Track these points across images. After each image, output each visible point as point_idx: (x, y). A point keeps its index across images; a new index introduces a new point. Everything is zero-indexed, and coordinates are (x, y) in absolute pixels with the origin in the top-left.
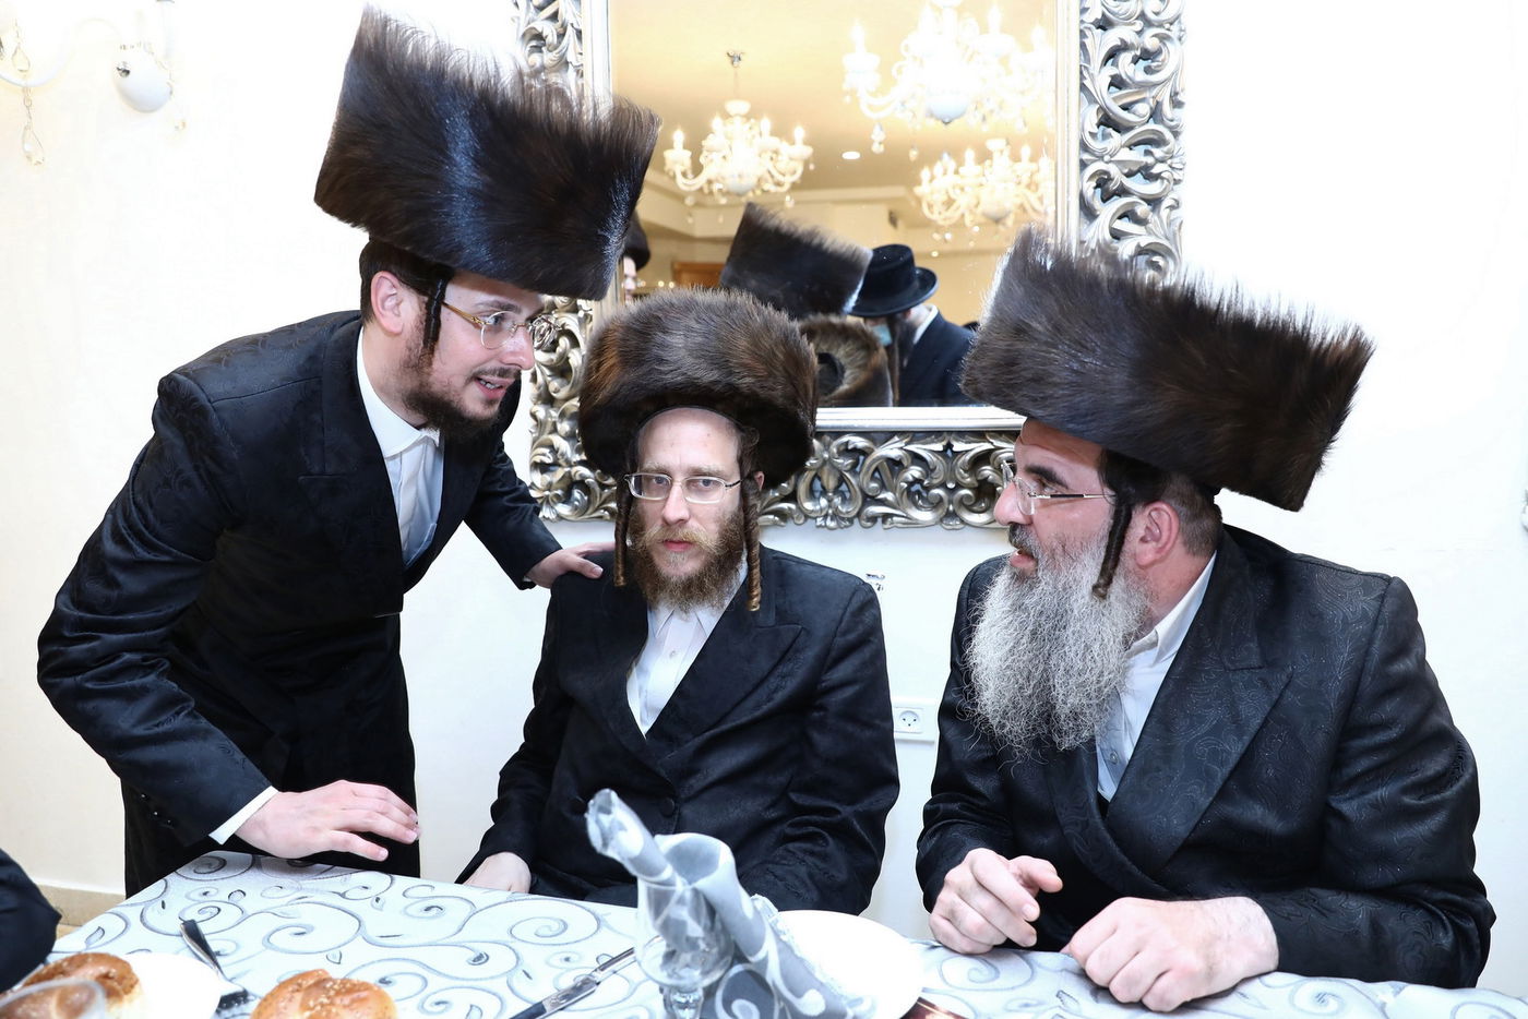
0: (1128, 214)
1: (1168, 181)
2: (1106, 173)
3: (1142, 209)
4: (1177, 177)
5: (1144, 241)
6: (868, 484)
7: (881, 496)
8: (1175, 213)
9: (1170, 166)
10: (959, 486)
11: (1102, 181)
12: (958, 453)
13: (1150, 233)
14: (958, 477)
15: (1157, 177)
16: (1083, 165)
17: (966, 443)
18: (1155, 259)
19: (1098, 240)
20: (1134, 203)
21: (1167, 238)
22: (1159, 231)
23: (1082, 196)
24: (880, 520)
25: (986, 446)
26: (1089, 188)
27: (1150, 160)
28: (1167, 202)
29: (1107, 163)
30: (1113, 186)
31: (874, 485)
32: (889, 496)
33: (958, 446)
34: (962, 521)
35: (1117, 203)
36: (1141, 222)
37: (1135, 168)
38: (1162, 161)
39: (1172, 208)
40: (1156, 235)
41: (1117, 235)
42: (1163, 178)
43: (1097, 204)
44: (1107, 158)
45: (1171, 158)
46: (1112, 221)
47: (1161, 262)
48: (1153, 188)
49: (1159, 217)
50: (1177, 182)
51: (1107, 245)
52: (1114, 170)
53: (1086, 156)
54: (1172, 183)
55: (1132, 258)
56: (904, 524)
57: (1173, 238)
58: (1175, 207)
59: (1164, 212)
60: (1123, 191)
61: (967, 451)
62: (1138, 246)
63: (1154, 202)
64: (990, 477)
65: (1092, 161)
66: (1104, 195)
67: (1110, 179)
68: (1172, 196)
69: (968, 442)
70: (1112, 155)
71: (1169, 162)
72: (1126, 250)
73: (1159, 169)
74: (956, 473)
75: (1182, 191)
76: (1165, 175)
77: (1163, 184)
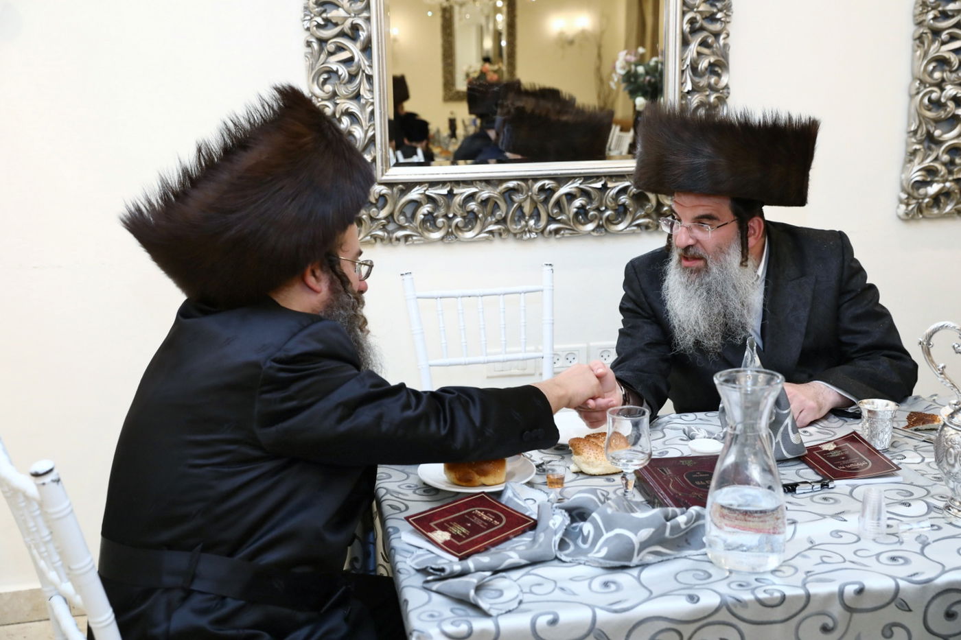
0: (703, 43)
1: (724, 23)
2: (695, 19)
3: (710, 40)
4: (728, 20)
5: (712, 60)
6: (552, 211)
7: (559, 218)
8: (727, 41)
9: (725, 13)
10: (607, 208)
11: (692, 21)
12: (611, 188)
13: (714, 53)
14: (608, 203)
15: (719, 20)
16: (684, 13)
18: (717, 69)
19: (690, 59)
20: (707, 37)
21: (723, 57)
22: (719, 53)
23: (683, 33)
24: (553, 233)
25: (627, 184)
26: (687, 27)
27: (715, 10)
28: (722, 37)
29: (696, 12)
30: (698, 25)
31: (555, 211)
32: (563, 217)
33: (610, 184)
34: (606, 230)
35: (699, 38)
36: (710, 47)
37: (708, 15)
38: (720, 10)
39: (725, 39)
40: (717, 55)
41: (699, 54)
42: (721, 21)
43: (690, 38)
44: (695, 10)
45: (726, 8)
46: (697, 47)
47: (720, 71)
48: (717, 27)
49: (719, 44)
50: (728, 22)
51: (695, 61)
52: (699, 17)
53: (685, 9)
54: (726, 23)
55: (705, 69)
56: (571, 234)
57: (725, 56)
58: (728, 35)
59: (722, 42)
60: (702, 29)
61: (615, 187)
62: (710, 62)
63: (717, 35)
64: (627, 202)
65: (688, 12)
66: (694, 31)
67: (697, 22)
68: (725, 32)
69: (616, 182)
70: (698, 7)
71: (725, 11)
72: (703, 64)
73: (719, 15)
74: (607, 201)
75: (731, 28)
76: (722, 19)
77: (721, 24)
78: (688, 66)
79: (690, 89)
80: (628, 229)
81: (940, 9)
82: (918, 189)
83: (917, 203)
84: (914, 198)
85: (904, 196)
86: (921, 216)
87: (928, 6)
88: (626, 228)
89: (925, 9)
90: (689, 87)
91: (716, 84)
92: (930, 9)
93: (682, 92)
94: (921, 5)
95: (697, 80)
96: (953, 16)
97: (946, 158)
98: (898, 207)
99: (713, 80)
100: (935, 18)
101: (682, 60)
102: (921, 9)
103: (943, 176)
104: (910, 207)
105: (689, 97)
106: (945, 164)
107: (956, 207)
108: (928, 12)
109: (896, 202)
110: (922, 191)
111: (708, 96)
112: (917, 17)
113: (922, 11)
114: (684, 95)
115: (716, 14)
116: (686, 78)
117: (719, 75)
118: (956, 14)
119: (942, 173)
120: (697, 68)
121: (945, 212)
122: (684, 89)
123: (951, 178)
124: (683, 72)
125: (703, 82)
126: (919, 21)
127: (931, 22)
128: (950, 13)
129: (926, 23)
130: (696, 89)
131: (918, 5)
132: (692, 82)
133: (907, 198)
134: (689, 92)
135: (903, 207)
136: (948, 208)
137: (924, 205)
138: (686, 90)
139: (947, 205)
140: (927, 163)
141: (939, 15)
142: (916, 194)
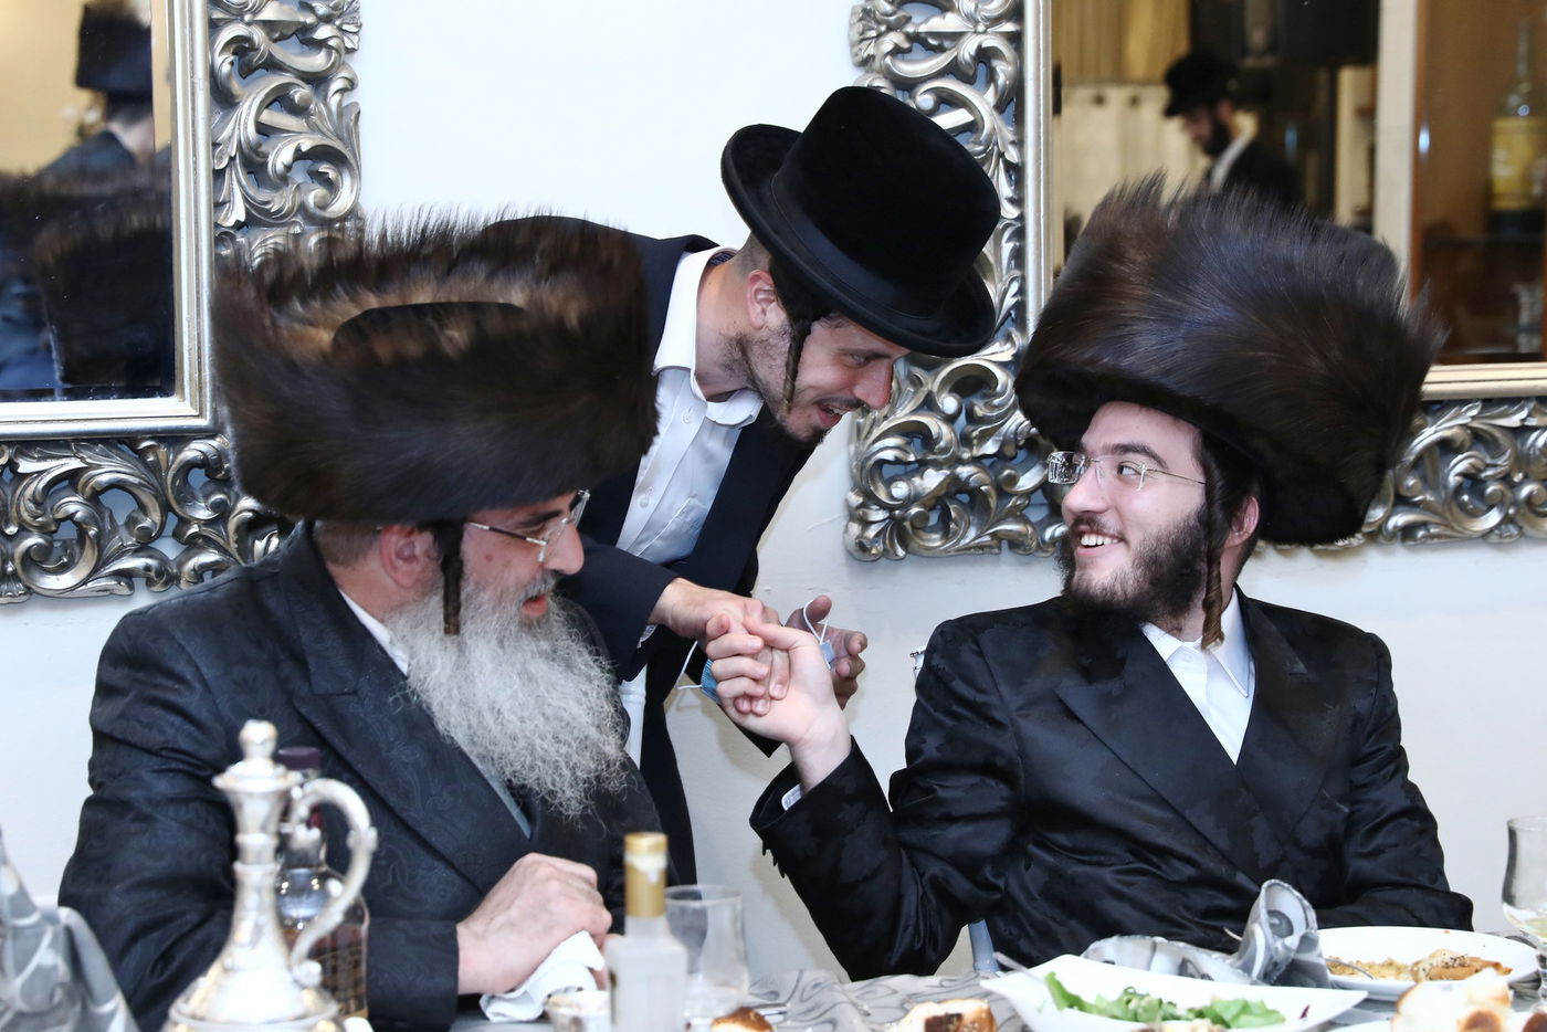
0: (280, 99)
1: (337, 51)
2: (248, 39)
3: (300, 93)
4: (349, 45)
5: (307, 142)
8: (349, 99)
9: (339, 28)
10: (24, 529)
11: (241, 47)
12: (25, 476)
13: (314, 129)
14: (26, 516)
15: (321, 44)
16: (214, 26)
17: (39, 459)
18: (323, 168)
19: (240, 142)
20: (287, 86)
21: (340, 138)
22: (328, 127)
23: (213, 74)
25: (74, 464)
26: (225, 63)
27: (310, 19)
28: (337, 84)
29: (249, 24)
30: (256, 58)
33: (25, 466)
34: (29, 591)
35: (265, 86)
36: (298, 110)
37: (288, 31)
38: (327, 19)
39: (342, 91)
40: (323, 134)
41: (264, 130)
42: (330, 48)
43: (236, 86)
44: (247, 18)
45: (339, 16)
46: (259, 112)
47: (332, 175)
48: (318, 61)
49: (326, 105)
50: (350, 51)
51: (255, 149)
52: (258, 35)
53: (218, 15)
54: (343, 52)
55: (288, 168)
57: (347, 136)
58: (352, 84)
59: (334, 100)
60: (273, 65)
61: (40, 473)
62: (298, 150)
63: (318, 80)
64: (79, 515)
65: (228, 22)
66: (246, 71)
67: (254, 48)
68: (344, 74)
69: (44, 458)
70: (255, 12)
71: (338, 23)
72: (280, 156)
73: (323, 32)
74: (22, 509)
75: (359, 66)
76: (332, 43)
77: (329, 55)
78: (232, 159)
79: (242, 218)
80: (89, 585)
81: (910, 29)
82: (889, 483)
83: (891, 517)
84: (883, 506)
85: (856, 500)
86: (901, 552)
87: (879, 23)
88: (84, 582)
89: (872, 29)
90: (238, 213)
91: (323, 207)
92: (883, 28)
93: (217, 225)
94: (861, 20)
95: (262, 195)
96: (940, 49)
97: (949, 403)
98: (846, 530)
99: (313, 195)
100: (897, 51)
101: (215, 145)
102: (860, 27)
103: (944, 450)
104: (872, 532)
105: (241, 239)
106: (950, 419)
107: (991, 531)
108: (879, 35)
109: (840, 514)
110: (900, 490)
111: (297, 236)
112: (856, 49)
113: (862, 34)
114: (226, 233)
115: (312, 28)
116: (231, 191)
117: (332, 186)
118: (947, 44)
119: (942, 444)
120: (266, 164)
121: (963, 542)
122: (226, 217)
123: (966, 456)
124: (218, 175)
125: (279, 201)
126: (859, 58)
127: (888, 60)
128: (932, 42)
129: (877, 64)
130: (257, 218)
131: (856, 19)
132: (246, 200)
133: (862, 506)
134: (239, 226)
135: (855, 528)
136: (972, 533)
137: (907, 524)
138: (230, 222)
139: (969, 524)
140: (903, 415)
141: (906, 45)
142: (882, 495)
